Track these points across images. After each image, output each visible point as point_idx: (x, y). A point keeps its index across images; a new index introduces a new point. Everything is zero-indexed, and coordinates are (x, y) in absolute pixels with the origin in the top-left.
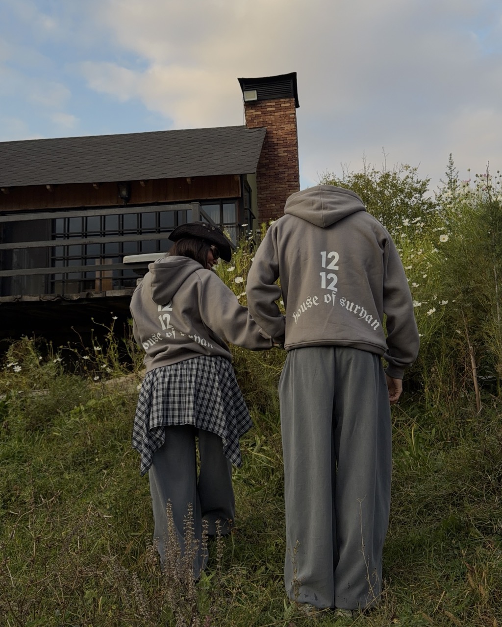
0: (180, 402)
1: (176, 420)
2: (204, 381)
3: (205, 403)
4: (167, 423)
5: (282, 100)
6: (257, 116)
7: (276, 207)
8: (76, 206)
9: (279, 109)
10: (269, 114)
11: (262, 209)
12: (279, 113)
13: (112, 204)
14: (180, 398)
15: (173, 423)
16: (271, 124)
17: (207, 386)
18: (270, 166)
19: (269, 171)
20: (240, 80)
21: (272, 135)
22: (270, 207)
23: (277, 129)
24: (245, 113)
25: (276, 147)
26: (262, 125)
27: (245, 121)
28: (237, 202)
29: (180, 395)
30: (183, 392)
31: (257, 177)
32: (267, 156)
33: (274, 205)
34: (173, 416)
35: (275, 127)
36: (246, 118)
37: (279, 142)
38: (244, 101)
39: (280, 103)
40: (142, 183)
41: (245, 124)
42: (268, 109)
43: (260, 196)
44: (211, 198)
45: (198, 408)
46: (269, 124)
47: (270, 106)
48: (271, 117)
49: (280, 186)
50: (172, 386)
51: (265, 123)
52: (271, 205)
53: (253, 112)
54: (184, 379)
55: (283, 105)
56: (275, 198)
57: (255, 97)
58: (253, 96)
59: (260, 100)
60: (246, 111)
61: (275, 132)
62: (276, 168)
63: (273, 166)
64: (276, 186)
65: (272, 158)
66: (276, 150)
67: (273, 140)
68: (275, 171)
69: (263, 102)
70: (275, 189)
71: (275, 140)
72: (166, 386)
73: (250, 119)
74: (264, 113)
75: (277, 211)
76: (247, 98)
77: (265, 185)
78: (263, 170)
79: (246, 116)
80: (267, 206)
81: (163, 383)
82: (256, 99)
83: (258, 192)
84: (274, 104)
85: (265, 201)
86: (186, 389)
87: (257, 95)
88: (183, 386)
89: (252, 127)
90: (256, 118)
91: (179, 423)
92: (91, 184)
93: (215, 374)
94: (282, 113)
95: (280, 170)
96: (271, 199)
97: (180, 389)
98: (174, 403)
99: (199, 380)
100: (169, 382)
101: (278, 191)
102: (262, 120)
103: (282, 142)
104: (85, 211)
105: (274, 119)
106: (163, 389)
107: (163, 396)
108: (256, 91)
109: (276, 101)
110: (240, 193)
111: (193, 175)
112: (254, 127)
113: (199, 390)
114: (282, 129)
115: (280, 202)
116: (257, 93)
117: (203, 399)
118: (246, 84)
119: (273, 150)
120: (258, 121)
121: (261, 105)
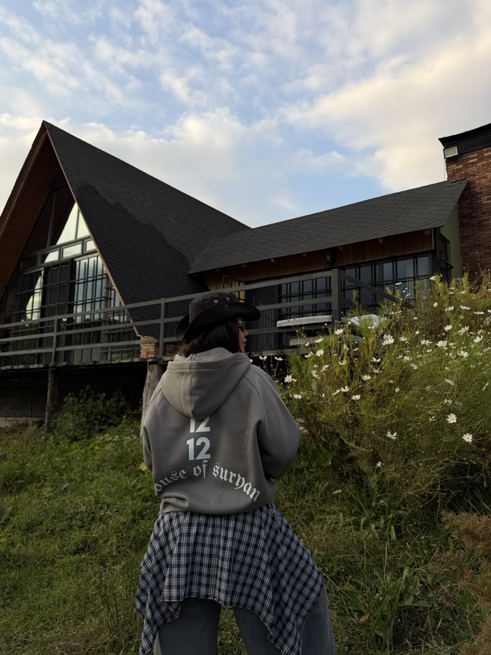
0: (209, 566)
1: (203, 590)
2: (245, 538)
3: (245, 569)
4: (190, 593)
5: (484, 150)
6: (458, 170)
7: (480, 254)
8: (295, 273)
9: (481, 159)
10: (471, 166)
11: (465, 257)
12: (482, 163)
13: (320, 268)
14: (210, 560)
15: (198, 594)
16: (474, 175)
17: (248, 544)
18: (473, 215)
19: (471, 220)
20: (440, 140)
21: (474, 185)
22: (474, 254)
23: (479, 179)
24: (447, 169)
25: (479, 196)
26: (464, 178)
27: (446, 176)
28: (430, 255)
29: (210, 556)
30: (215, 551)
31: (459, 228)
32: (470, 206)
33: (478, 252)
34: (200, 584)
35: (478, 177)
36: (448, 174)
37: (482, 191)
38: (445, 158)
39: (483, 153)
40: (341, 248)
41: (446, 180)
42: (469, 162)
43: (463, 245)
44: (404, 254)
45: (234, 577)
46: (471, 175)
47: (472, 158)
48: (473, 168)
49: (484, 233)
50: (200, 539)
51: (467, 175)
52: (475, 253)
53: (455, 167)
54: (217, 531)
55: (486, 154)
56: (479, 246)
57: (456, 153)
58: (454, 152)
59: (461, 154)
60: (447, 167)
61: (478, 182)
62: (479, 216)
63: (476, 214)
64: (479, 234)
65: (475, 207)
66: (478, 199)
67: (476, 189)
68: (478, 219)
69: (464, 155)
70: (478, 237)
71: (478, 190)
72: (192, 539)
73: (452, 173)
74: (466, 166)
75: (481, 258)
76: (447, 155)
77: (468, 234)
78: (466, 220)
79: (447, 171)
80: (471, 254)
81: (189, 534)
82: (457, 154)
83: (460, 241)
84: (476, 155)
85: (468, 249)
86: (219, 548)
87: (458, 150)
88: (216, 542)
89: (454, 181)
90: (458, 172)
91: (207, 596)
92: (302, 254)
93: (260, 527)
94: (485, 162)
95: (484, 218)
96: (474, 246)
97: (211, 546)
98: (201, 565)
99: (237, 535)
100: (197, 534)
101: (482, 239)
102: (463, 173)
103: (486, 190)
104: (301, 276)
105: (476, 169)
106: (188, 545)
107: (188, 555)
108: (456, 147)
109: (478, 152)
110: (433, 246)
111: (385, 236)
112: (456, 180)
113: (237, 551)
114: (485, 177)
115: (484, 249)
116: (458, 148)
117: (242, 564)
118: (447, 142)
119: (476, 199)
120: (460, 174)
121: (463, 158)
